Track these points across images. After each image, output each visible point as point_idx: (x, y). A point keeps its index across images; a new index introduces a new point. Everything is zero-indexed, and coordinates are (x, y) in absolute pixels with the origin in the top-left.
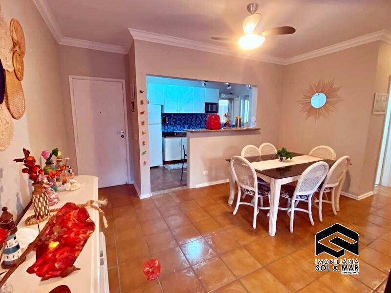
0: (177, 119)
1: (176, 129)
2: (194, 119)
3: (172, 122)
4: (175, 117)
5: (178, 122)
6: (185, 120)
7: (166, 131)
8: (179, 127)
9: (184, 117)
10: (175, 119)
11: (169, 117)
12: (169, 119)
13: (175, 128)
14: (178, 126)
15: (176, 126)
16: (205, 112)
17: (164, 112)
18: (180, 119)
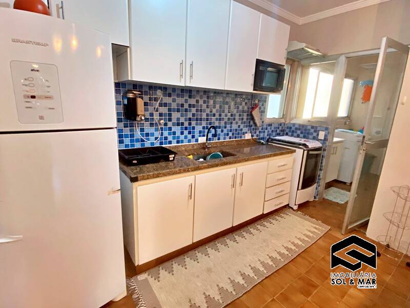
0: (174, 106)
1: (170, 138)
3: (156, 117)
4: (167, 100)
6: (194, 110)
7: (138, 146)
8: (177, 129)
10: (165, 105)
11: (146, 98)
12: (146, 104)
13: (166, 133)
14: (174, 129)
15: (170, 129)
16: (254, 90)
17: (130, 79)
18: (182, 105)
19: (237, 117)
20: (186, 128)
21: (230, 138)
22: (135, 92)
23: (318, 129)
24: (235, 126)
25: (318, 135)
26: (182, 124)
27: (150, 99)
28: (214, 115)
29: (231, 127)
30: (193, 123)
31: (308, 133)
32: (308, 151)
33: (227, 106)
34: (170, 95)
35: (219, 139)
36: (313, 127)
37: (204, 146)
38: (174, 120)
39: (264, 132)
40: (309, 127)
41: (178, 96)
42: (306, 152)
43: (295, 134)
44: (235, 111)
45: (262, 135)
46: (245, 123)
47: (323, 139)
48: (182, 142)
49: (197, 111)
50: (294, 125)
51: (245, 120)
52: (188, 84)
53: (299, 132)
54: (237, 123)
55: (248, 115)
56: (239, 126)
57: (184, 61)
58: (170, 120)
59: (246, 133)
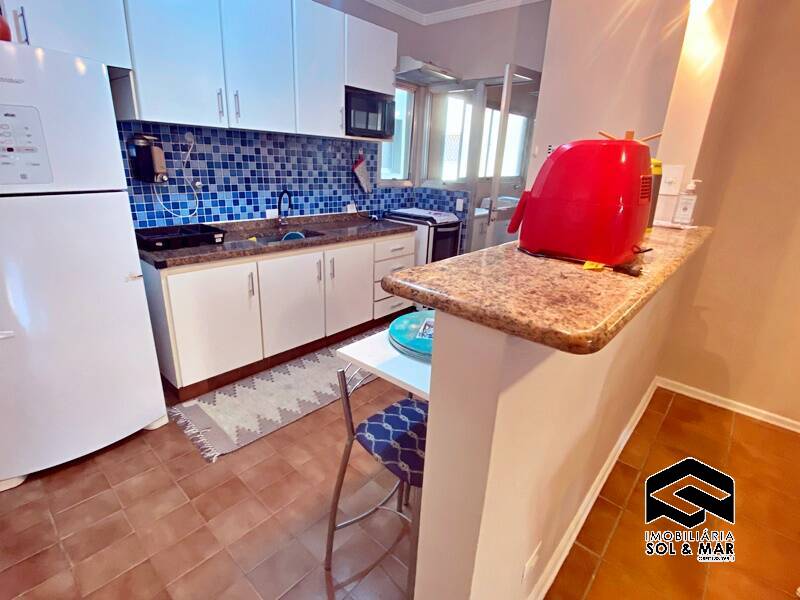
0: (217, 158)
1: (216, 211)
2: (294, 160)
3: (188, 176)
4: (203, 148)
5: (221, 174)
6: (252, 165)
7: (161, 223)
8: (227, 197)
9: (248, 151)
10: (202, 157)
11: (168, 146)
12: (168, 156)
13: (207, 203)
14: (221, 195)
15: (214, 196)
16: (347, 134)
17: (137, 118)
18: (232, 157)
19: (330, 178)
20: (242, 195)
21: (321, 211)
22: (147, 137)
23: (456, 195)
24: (327, 193)
25: (455, 205)
26: (235, 188)
27: (175, 148)
28: (289, 174)
29: (321, 193)
30: (254, 187)
31: (444, 203)
32: (436, 228)
33: (310, 160)
34: (208, 141)
35: (302, 213)
36: (448, 193)
37: (275, 224)
38: (220, 182)
39: (379, 202)
40: (444, 194)
41: (223, 142)
42: (432, 229)
43: (427, 205)
44: (325, 167)
45: (375, 207)
46: (344, 186)
47: (461, 210)
48: (238, 217)
49: (258, 166)
50: (425, 190)
51: (344, 182)
52: (234, 125)
53: (432, 201)
54: (330, 187)
55: (348, 174)
56: (335, 193)
57: (223, 89)
58: (212, 181)
59: (349, 203)
